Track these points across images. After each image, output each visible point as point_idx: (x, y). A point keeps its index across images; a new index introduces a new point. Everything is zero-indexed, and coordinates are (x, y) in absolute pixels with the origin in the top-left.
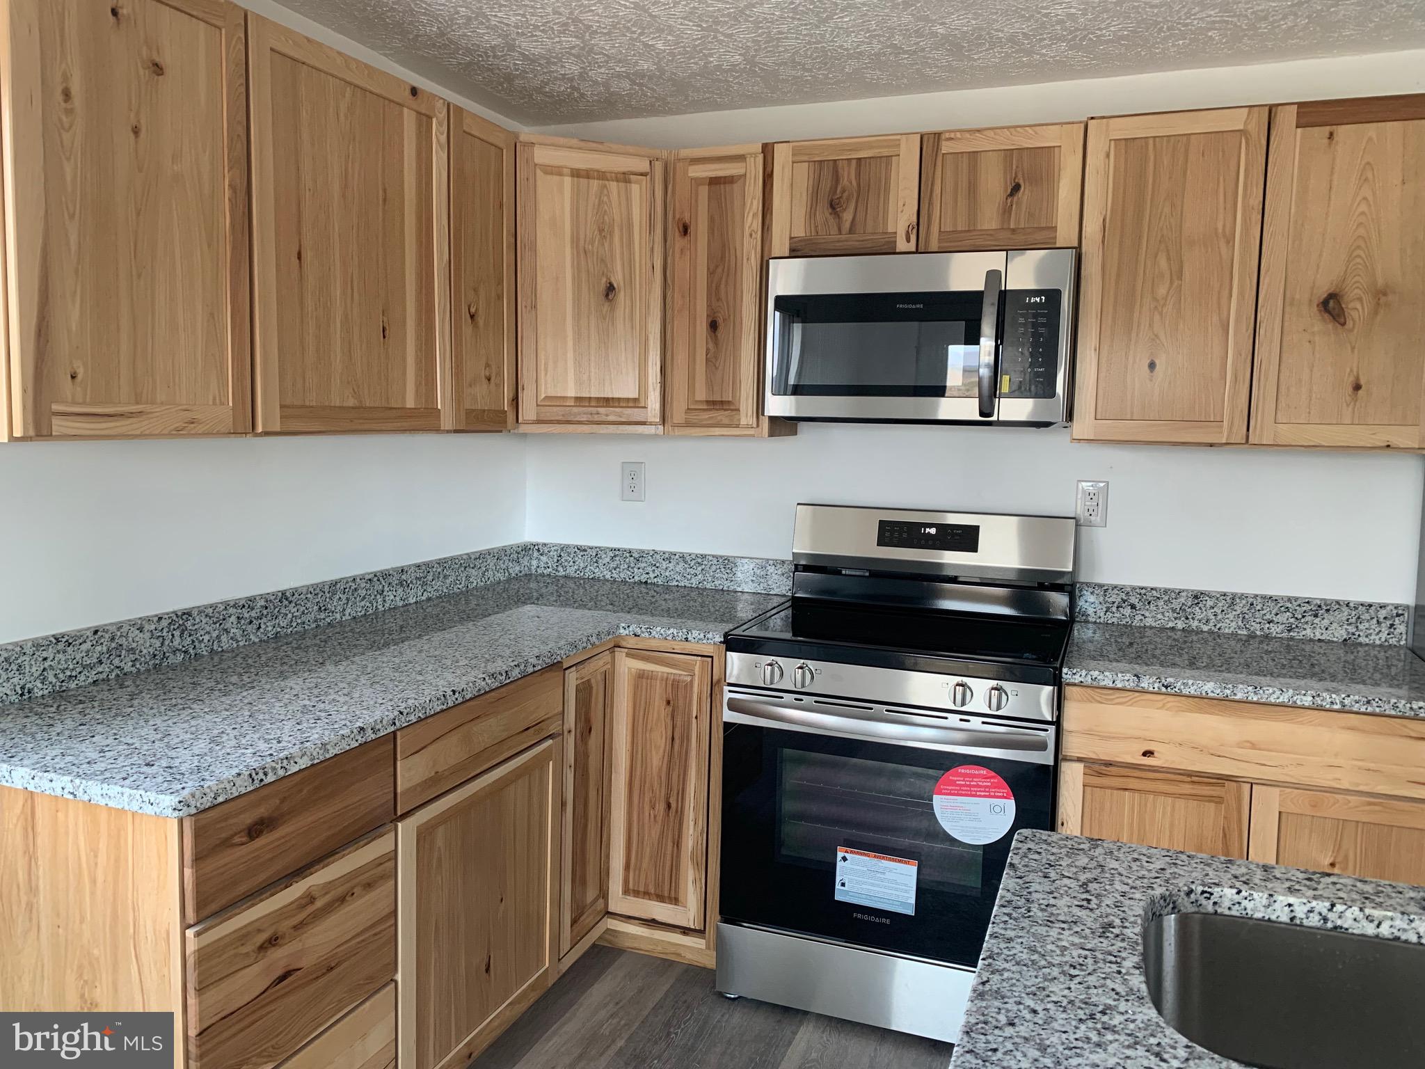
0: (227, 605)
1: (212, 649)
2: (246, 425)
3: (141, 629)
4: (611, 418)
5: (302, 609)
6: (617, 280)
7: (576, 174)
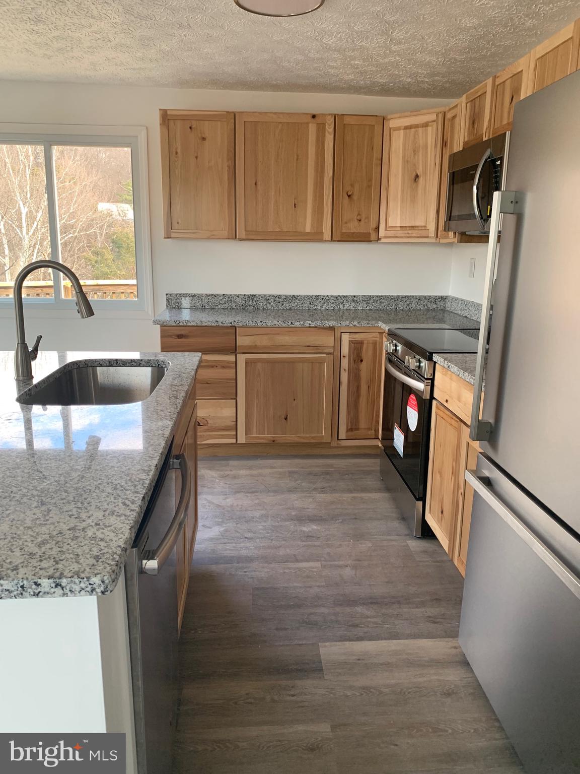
0: (270, 296)
1: (264, 308)
2: (234, 237)
3: (238, 297)
4: (413, 235)
5: (302, 302)
6: (420, 172)
7: (406, 128)
